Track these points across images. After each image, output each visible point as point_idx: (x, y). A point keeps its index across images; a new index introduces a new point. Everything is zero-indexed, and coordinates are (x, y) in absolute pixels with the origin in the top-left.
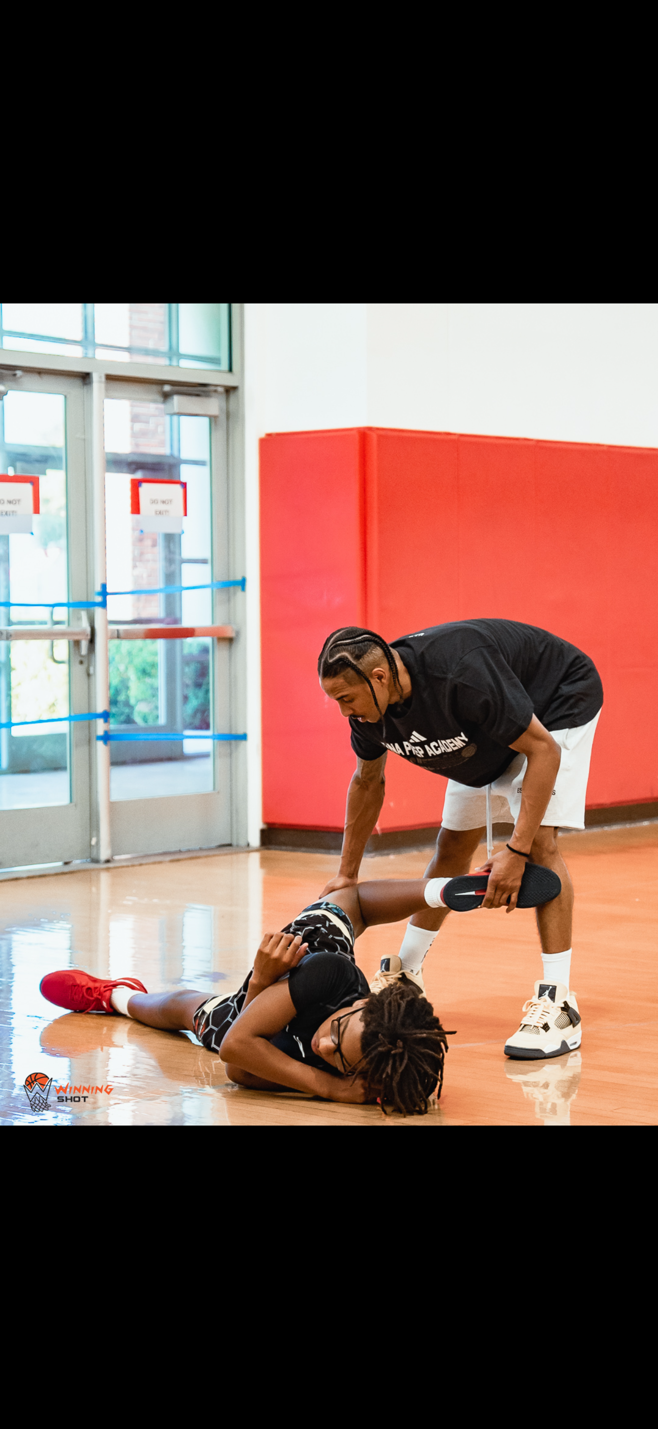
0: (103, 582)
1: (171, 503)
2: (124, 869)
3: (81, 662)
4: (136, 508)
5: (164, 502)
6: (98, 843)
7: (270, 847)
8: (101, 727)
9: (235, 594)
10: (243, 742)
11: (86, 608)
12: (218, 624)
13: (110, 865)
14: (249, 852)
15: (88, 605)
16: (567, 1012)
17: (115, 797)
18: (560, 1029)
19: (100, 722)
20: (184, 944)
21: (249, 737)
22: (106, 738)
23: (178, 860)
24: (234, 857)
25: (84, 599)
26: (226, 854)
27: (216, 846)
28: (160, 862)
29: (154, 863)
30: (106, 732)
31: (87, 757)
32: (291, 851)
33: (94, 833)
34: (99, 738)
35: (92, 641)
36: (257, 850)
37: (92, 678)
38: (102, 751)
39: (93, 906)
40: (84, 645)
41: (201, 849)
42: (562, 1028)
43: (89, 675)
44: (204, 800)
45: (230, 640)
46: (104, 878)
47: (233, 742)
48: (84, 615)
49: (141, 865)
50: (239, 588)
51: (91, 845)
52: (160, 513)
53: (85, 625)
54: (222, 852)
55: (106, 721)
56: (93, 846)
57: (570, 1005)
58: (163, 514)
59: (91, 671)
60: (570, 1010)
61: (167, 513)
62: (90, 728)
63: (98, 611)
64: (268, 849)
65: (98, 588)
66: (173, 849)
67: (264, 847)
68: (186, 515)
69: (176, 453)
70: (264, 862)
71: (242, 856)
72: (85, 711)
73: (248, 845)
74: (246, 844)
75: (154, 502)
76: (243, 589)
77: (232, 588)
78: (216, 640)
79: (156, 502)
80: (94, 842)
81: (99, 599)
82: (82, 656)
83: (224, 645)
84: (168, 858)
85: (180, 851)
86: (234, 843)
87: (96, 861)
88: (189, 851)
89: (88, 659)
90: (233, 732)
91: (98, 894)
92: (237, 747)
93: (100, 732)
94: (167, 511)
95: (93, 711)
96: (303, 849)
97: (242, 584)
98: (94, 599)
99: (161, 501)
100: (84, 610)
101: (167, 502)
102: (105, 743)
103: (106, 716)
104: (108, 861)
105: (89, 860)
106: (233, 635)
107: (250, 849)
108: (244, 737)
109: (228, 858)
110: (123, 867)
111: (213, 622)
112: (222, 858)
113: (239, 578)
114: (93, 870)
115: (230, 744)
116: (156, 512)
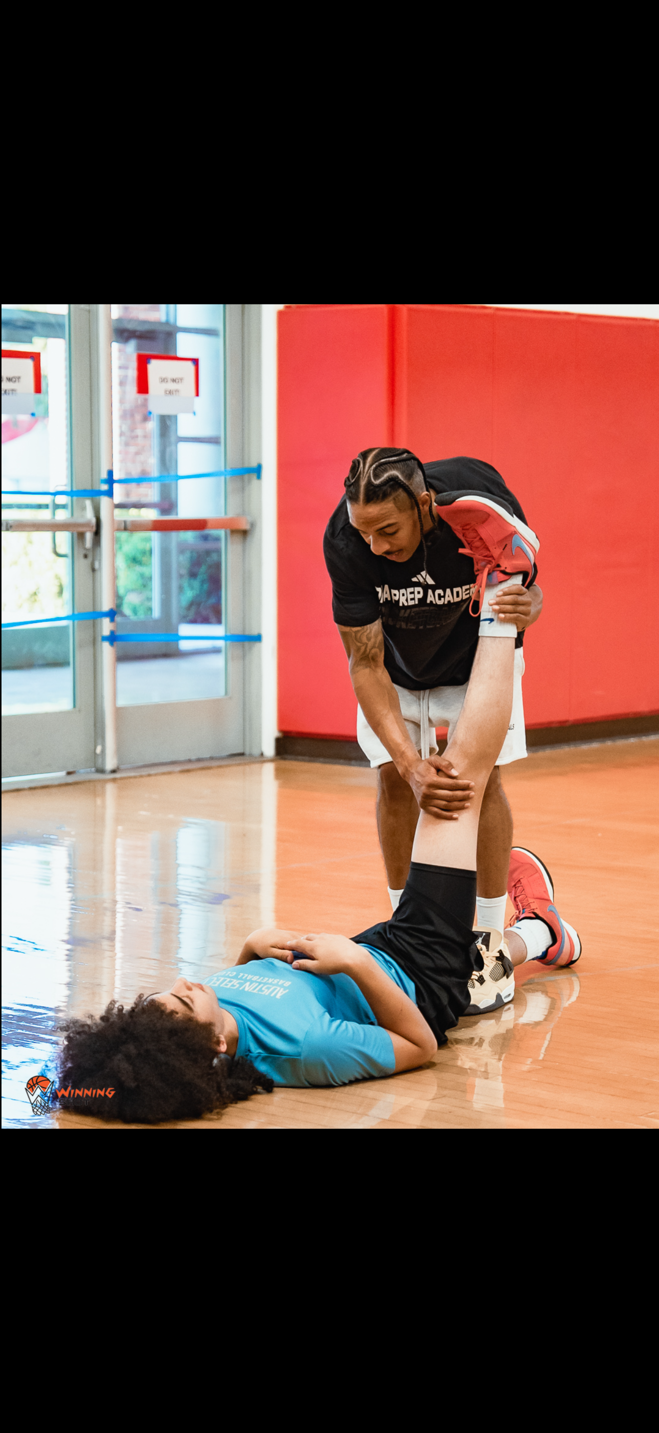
0: (110, 468)
1: (181, 382)
2: (131, 780)
3: (86, 556)
4: (143, 386)
5: (174, 381)
6: (103, 751)
7: (286, 756)
8: (106, 627)
9: (250, 481)
10: (257, 644)
11: (91, 498)
12: (231, 515)
13: (117, 775)
14: (264, 762)
15: (94, 494)
16: (502, 962)
17: (121, 703)
18: (494, 981)
19: (106, 621)
20: (178, 862)
21: (265, 638)
22: (112, 638)
23: (188, 771)
24: (247, 768)
25: (88, 487)
26: (239, 765)
27: (227, 755)
28: (170, 773)
29: (164, 774)
30: (112, 632)
31: (92, 659)
32: (310, 761)
33: (99, 741)
34: (104, 639)
35: (97, 533)
36: (271, 760)
37: (98, 573)
38: (107, 651)
39: (98, 820)
40: (89, 536)
41: (212, 758)
42: (497, 980)
43: (94, 570)
44: (215, 707)
45: (245, 533)
46: (110, 788)
47: (247, 644)
48: (88, 503)
49: (149, 775)
50: (254, 476)
51: (95, 753)
52: (170, 392)
53: (89, 515)
54: (234, 763)
55: (112, 620)
56: (98, 755)
57: (505, 954)
58: (173, 394)
59: (97, 566)
60: (505, 960)
61: (177, 392)
62: (95, 627)
63: (104, 501)
64: (285, 759)
65: (104, 475)
66: (182, 758)
67: (279, 757)
68: (197, 395)
69: (172, 320)
70: (280, 773)
71: (255, 767)
72: (89, 609)
73: (262, 754)
74: (260, 753)
75: (163, 380)
76: (259, 477)
77: (246, 477)
78: (228, 532)
79: (166, 380)
80: (99, 749)
81: (105, 487)
82: (85, 549)
83: (238, 538)
84: (178, 768)
85: (190, 761)
86: (247, 752)
87: (101, 771)
88: (199, 760)
89: (93, 553)
90: (247, 633)
91: (104, 807)
92: (250, 649)
93: (106, 632)
94: (177, 391)
95: (98, 610)
96: (321, 759)
97: (258, 471)
98: (99, 487)
99: (171, 379)
100: (89, 499)
101: (177, 381)
102: (112, 644)
103: (112, 614)
104: (114, 771)
105: (93, 769)
106: (246, 527)
107: (264, 759)
108: (258, 638)
109: (241, 768)
110: (130, 777)
111: (226, 513)
112: (235, 769)
113: (254, 464)
114: (99, 781)
115: (243, 647)
116: (166, 391)
